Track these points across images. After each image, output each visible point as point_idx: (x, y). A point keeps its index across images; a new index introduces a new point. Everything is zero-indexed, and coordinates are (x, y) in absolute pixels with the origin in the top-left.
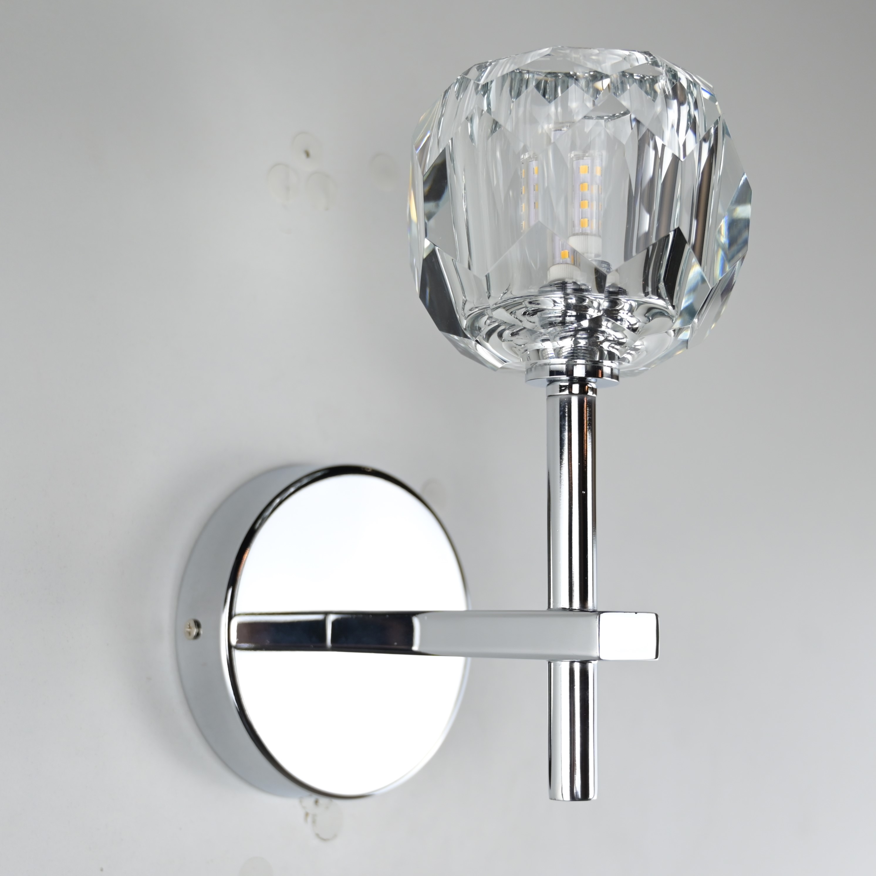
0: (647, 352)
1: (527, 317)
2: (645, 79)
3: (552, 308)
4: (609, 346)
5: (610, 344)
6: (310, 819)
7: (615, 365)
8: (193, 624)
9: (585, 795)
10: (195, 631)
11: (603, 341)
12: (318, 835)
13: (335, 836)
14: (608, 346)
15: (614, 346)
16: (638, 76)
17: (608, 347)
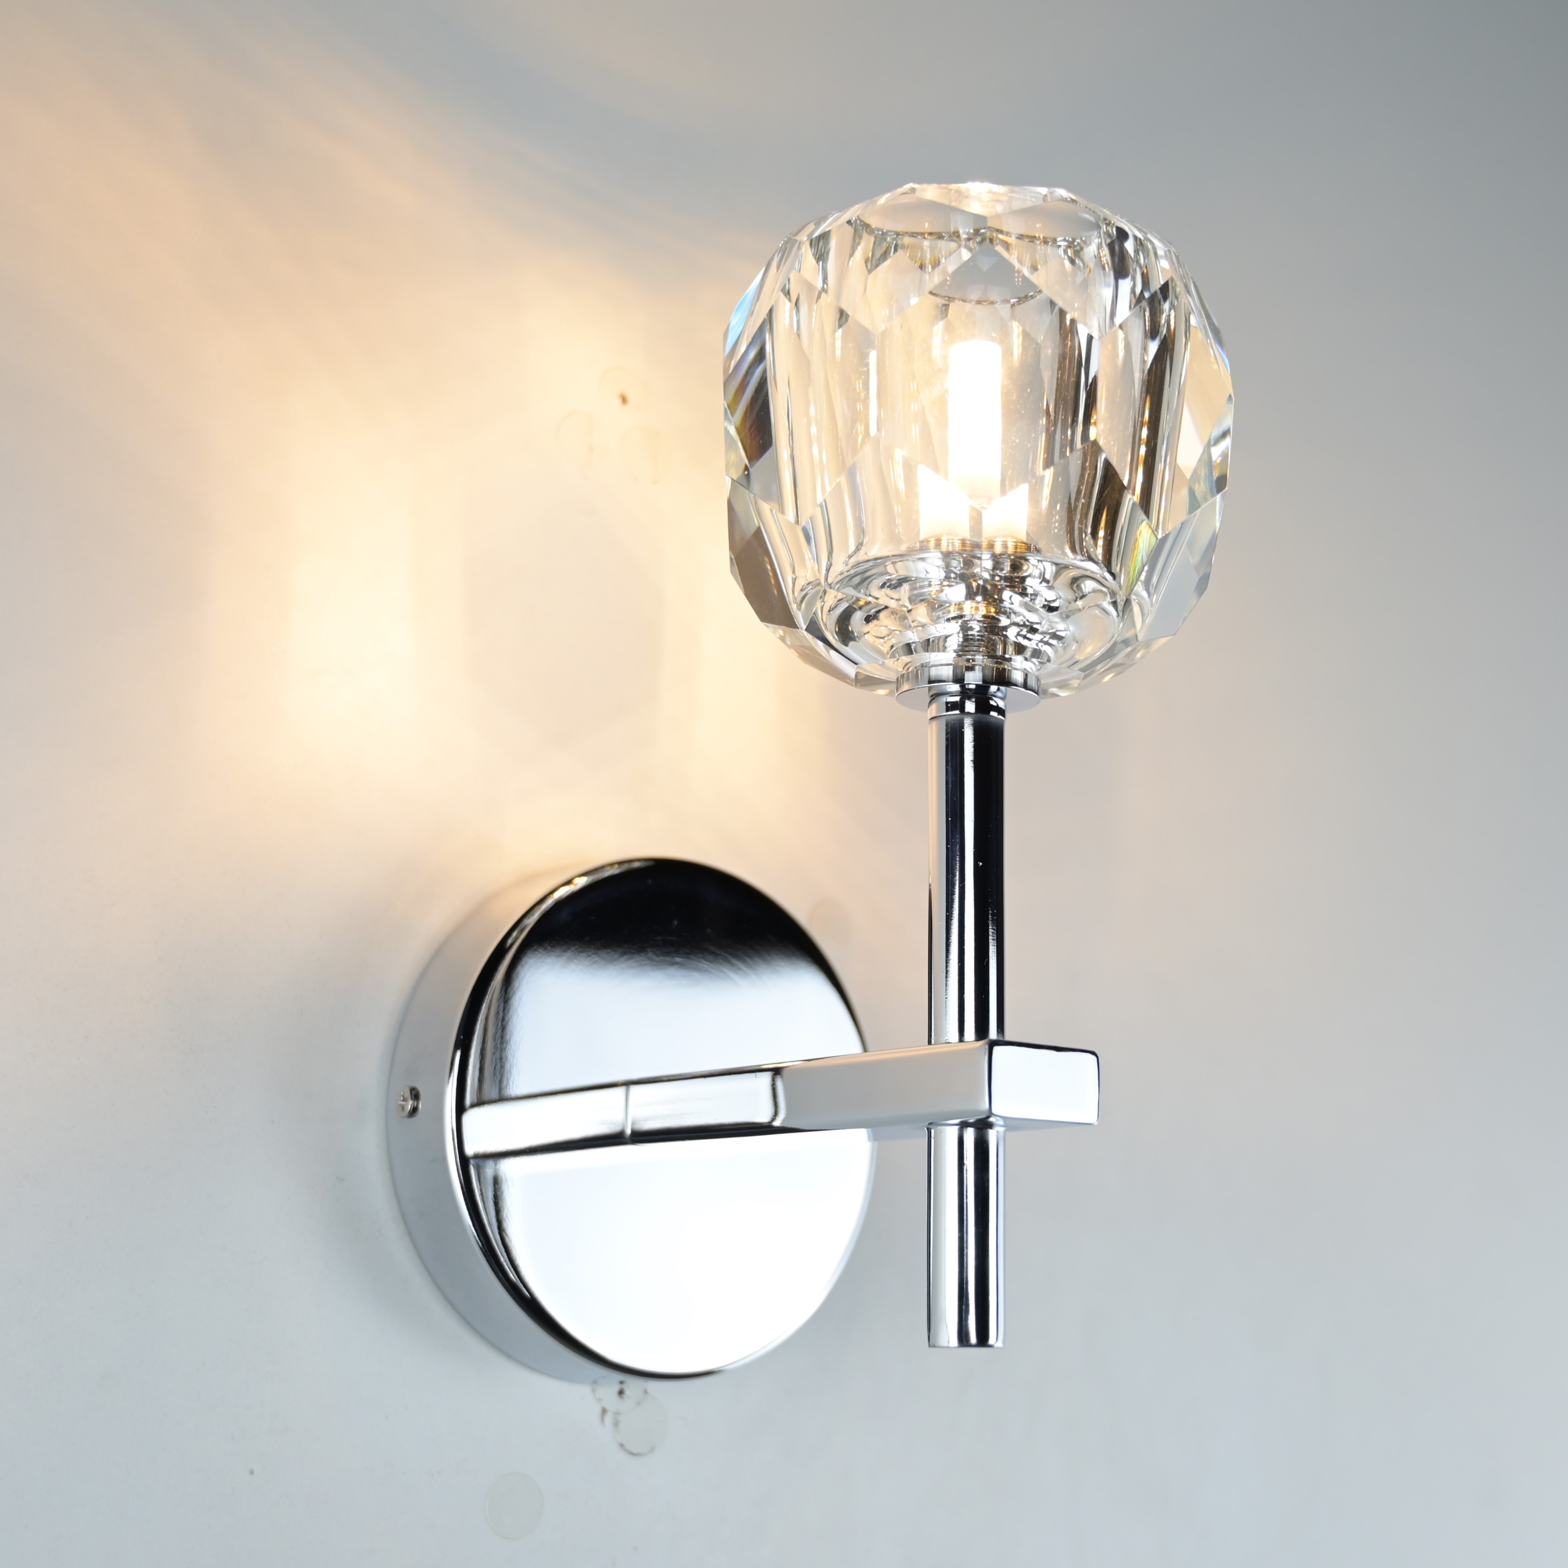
0: (1077, 642)
1: (887, 591)
2: (1075, 244)
3: (926, 575)
4: (1018, 634)
5: (1020, 632)
6: (608, 1418)
7: (1031, 666)
8: (408, 1094)
9: (983, 1339)
10: (409, 1105)
11: (1009, 626)
12: (622, 1445)
13: (653, 1449)
14: (1015, 635)
15: (1026, 635)
16: (1065, 240)
17: (1016, 637)
